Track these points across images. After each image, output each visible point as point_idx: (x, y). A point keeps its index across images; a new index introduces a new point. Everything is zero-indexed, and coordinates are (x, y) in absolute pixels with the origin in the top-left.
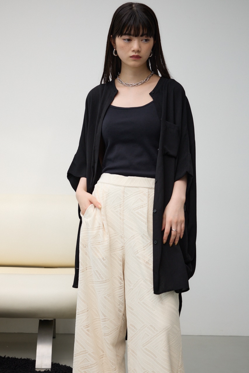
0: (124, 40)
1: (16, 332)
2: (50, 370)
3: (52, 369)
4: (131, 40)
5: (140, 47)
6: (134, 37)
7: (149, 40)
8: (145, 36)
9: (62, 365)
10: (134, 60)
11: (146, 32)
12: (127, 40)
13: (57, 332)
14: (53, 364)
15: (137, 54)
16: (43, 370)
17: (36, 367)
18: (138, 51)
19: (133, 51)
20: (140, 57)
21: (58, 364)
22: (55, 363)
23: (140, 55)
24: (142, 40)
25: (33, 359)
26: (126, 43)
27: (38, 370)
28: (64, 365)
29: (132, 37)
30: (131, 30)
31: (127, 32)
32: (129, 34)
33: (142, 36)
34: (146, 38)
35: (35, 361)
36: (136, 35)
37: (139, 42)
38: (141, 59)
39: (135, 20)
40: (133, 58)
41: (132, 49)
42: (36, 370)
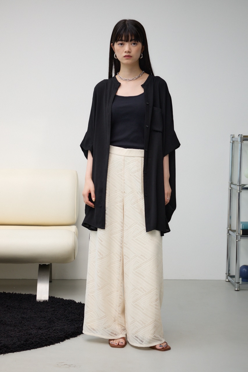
0: (119, 44)
1: (21, 278)
2: (48, 301)
3: (49, 300)
4: (124, 45)
5: (130, 49)
6: (125, 42)
7: (137, 44)
8: (133, 41)
9: (57, 298)
10: (127, 59)
11: (134, 38)
12: (120, 44)
13: (53, 278)
14: (49, 297)
15: (128, 54)
16: (42, 301)
17: (37, 299)
18: (129, 52)
19: (126, 52)
20: (131, 57)
21: (54, 297)
22: (51, 296)
23: (131, 54)
24: (131, 44)
25: (34, 294)
26: (120, 47)
27: (38, 301)
28: (58, 297)
29: (123, 42)
30: (122, 37)
31: (120, 39)
32: (122, 40)
33: (131, 41)
34: (134, 42)
35: (36, 295)
36: (127, 41)
37: (129, 45)
38: (132, 58)
39: (125, 29)
40: (126, 57)
41: (125, 51)
42: (37, 301)
